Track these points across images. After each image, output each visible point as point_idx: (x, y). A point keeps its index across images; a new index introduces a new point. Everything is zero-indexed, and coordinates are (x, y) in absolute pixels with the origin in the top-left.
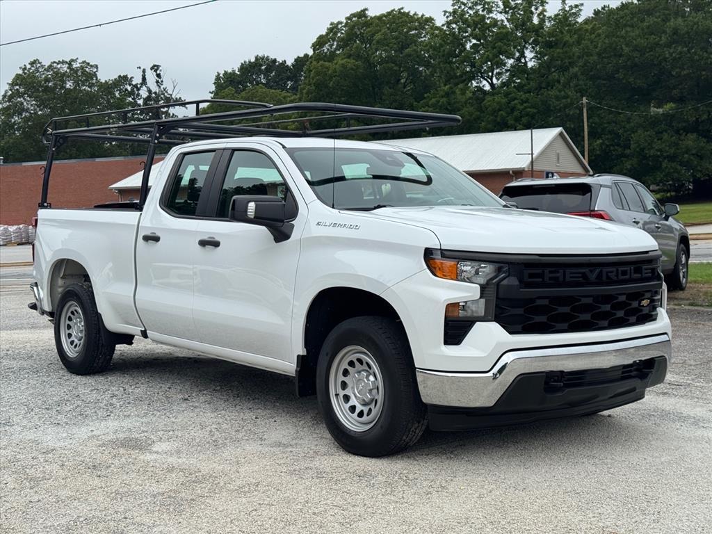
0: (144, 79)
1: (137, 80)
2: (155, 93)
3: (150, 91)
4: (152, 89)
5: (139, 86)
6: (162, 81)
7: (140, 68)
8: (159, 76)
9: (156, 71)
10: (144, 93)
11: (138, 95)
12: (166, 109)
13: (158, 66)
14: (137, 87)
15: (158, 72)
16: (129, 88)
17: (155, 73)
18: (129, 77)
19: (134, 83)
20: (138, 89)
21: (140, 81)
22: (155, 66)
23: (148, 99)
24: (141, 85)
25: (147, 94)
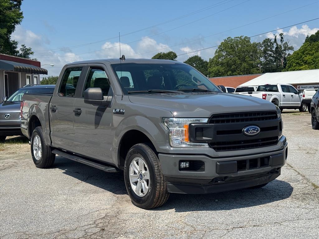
0: (275, 40)
1: (273, 41)
2: (280, 45)
3: (277, 45)
4: (278, 44)
5: (273, 43)
6: (283, 40)
7: (274, 35)
8: (282, 38)
9: (281, 36)
10: (275, 45)
11: (273, 46)
12: (284, 52)
13: (283, 34)
14: (272, 43)
15: (282, 36)
16: (269, 44)
17: (280, 37)
18: (270, 39)
19: (271, 41)
20: (273, 44)
21: (274, 41)
22: (281, 34)
23: (277, 48)
24: (274, 42)
25: (276, 46)
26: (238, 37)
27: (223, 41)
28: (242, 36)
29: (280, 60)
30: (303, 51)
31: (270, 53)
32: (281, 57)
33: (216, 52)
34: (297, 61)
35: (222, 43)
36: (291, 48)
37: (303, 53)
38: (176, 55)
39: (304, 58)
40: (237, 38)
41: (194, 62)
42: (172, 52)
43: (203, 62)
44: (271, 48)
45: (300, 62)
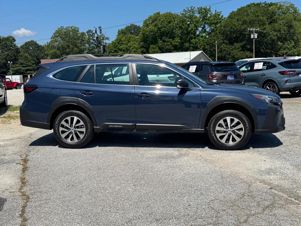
0: (96, 31)
2: (99, 36)
4: (98, 34)
6: (102, 32)
7: (95, 27)
8: (101, 30)
11: (94, 36)
12: (103, 41)
13: (101, 27)
16: (91, 34)
17: (99, 29)
18: (92, 30)
19: (93, 32)
23: (97, 38)
24: (95, 33)
25: (97, 36)
26: (70, 27)
27: (57, 29)
28: (72, 26)
29: (100, 47)
30: (119, 41)
31: (93, 41)
32: (101, 45)
33: (52, 38)
34: (115, 49)
35: (57, 30)
36: (108, 39)
37: (119, 43)
38: (14, 39)
39: (119, 47)
40: (68, 27)
41: (30, 46)
42: (10, 37)
43: (39, 46)
44: (93, 38)
45: (117, 50)
